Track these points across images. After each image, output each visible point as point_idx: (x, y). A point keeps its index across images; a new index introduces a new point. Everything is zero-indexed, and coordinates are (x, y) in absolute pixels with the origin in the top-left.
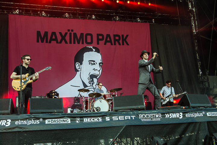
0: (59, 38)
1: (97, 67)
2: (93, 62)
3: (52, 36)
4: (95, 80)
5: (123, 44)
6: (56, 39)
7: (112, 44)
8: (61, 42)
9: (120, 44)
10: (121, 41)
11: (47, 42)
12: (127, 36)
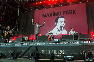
0: (49, 15)
1: (63, 23)
2: (61, 22)
3: (47, 15)
4: (62, 28)
5: (73, 13)
6: (48, 16)
7: (69, 14)
8: (50, 16)
9: (72, 14)
10: (72, 12)
11: (45, 17)
12: (75, 10)
